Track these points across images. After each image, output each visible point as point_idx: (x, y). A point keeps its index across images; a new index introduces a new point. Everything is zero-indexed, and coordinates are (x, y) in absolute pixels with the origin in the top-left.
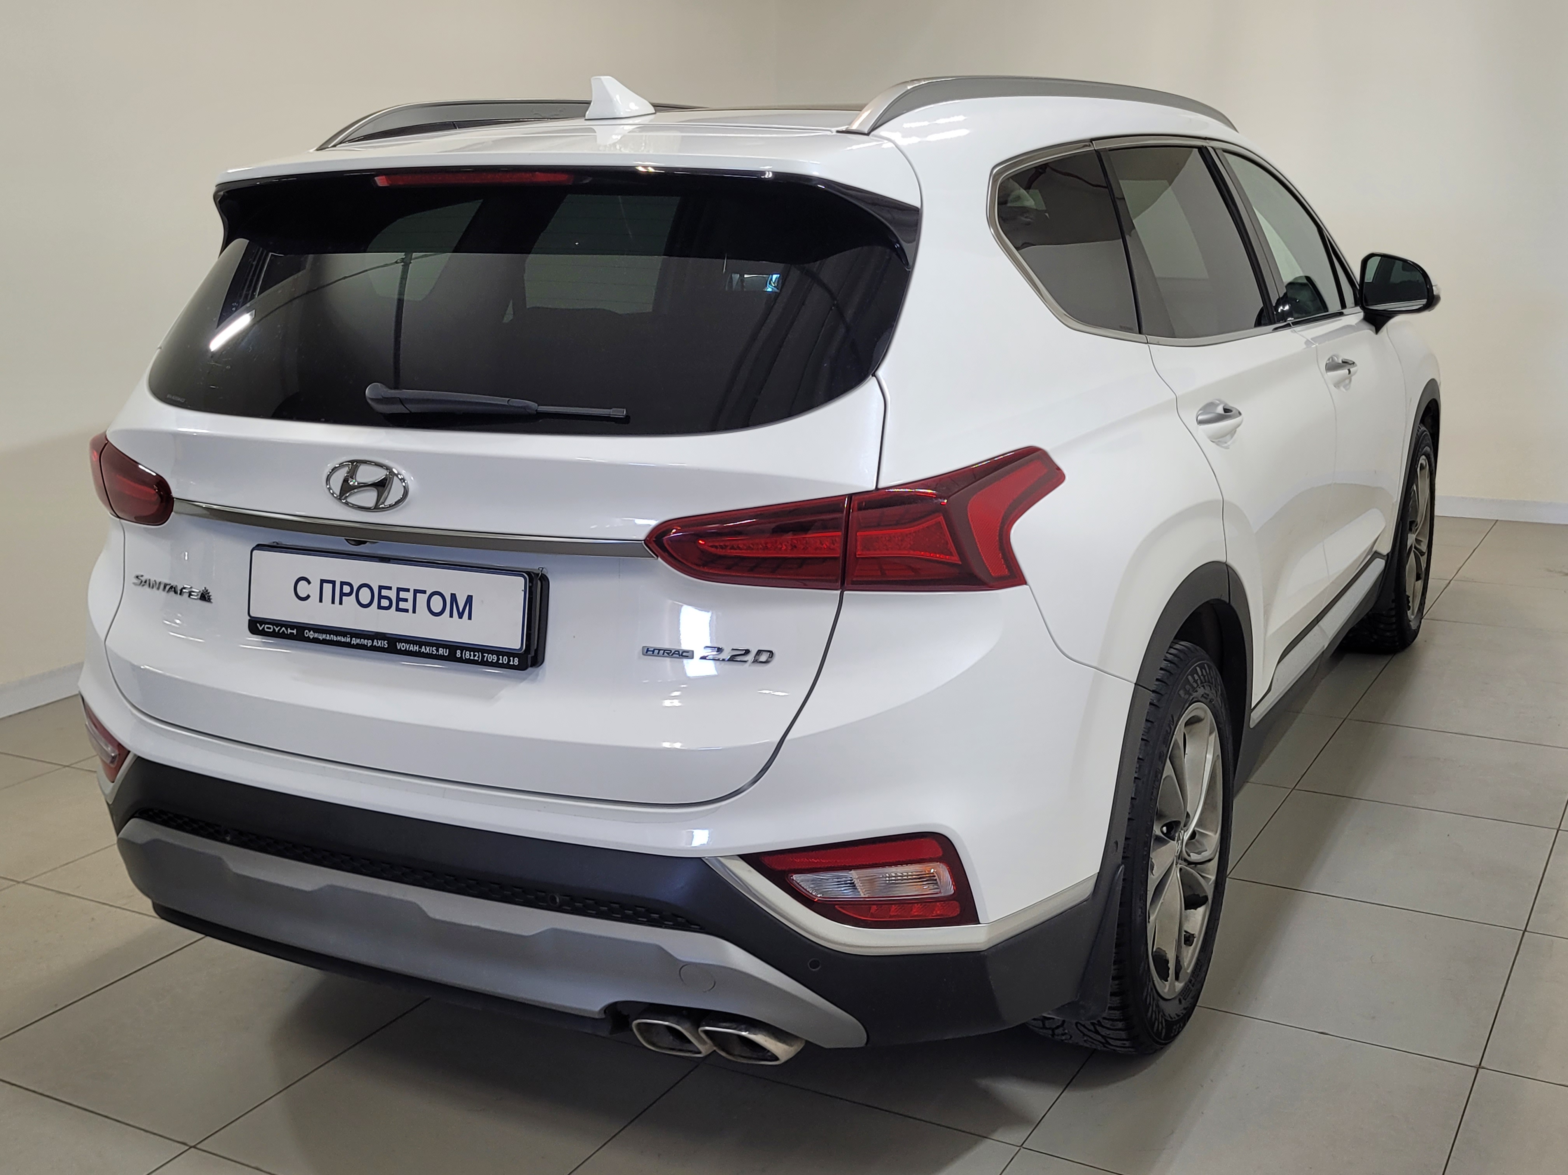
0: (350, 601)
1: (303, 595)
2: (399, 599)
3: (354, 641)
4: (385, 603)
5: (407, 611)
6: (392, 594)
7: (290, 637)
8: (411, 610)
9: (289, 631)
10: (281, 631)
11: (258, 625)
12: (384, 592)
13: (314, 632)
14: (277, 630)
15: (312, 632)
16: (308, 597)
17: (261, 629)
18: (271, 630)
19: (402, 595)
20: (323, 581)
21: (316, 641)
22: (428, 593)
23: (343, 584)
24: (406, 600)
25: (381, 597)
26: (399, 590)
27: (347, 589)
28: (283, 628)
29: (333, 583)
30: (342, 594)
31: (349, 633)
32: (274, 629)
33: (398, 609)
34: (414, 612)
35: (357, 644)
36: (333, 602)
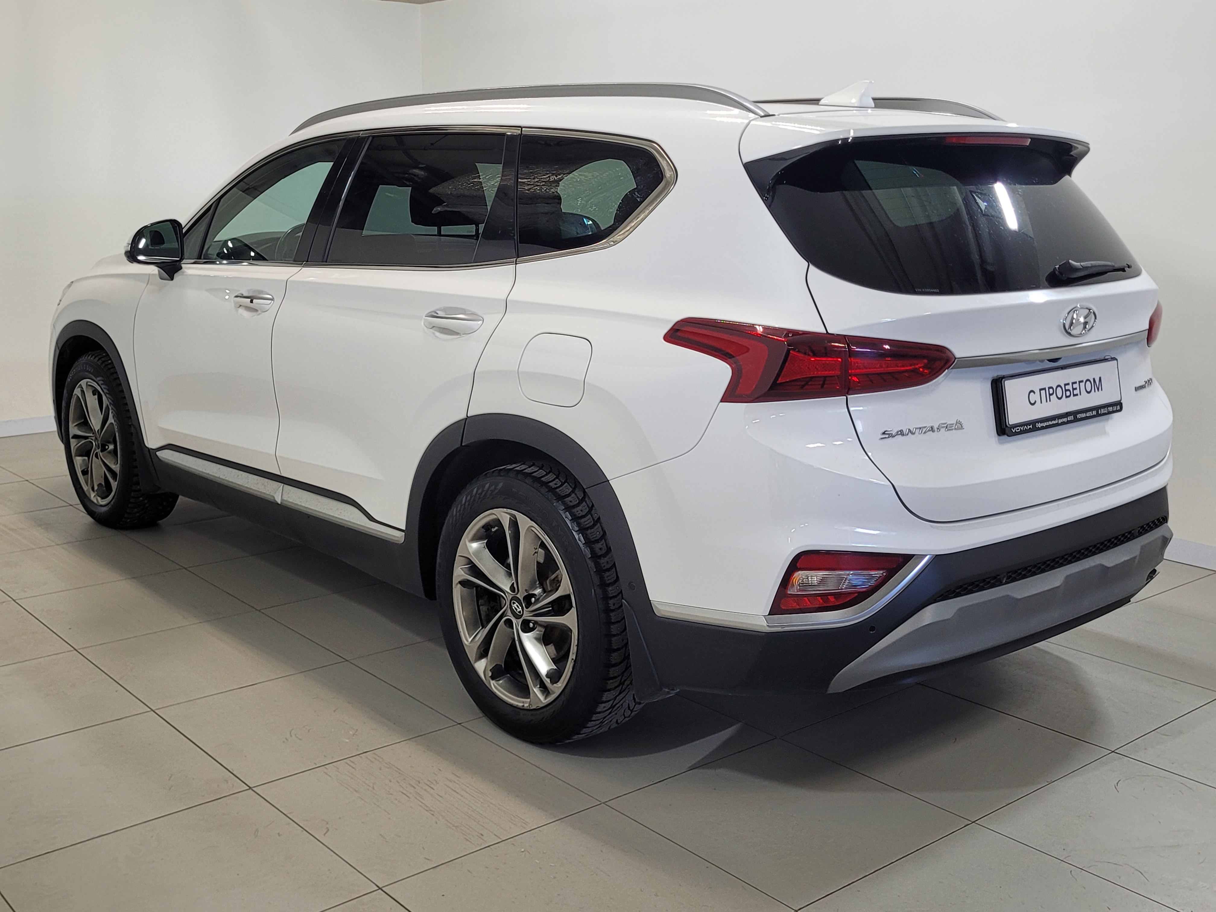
0: (1053, 397)
1: (1033, 402)
2: (1074, 389)
3: (1060, 421)
4: (1068, 393)
5: (1077, 395)
6: (1069, 387)
7: (1030, 431)
8: (1079, 394)
9: (1029, 427)
10: (1024, 429)
11: (1012, 429)
12: (1067, 387)
13: (1041, 423)
14: (1022, 429)
15: (1039, 424)
16: (1035, 402)
17: (1014, 431)
18: (1019, 430)
19: (1075, 386)
20: (1041, 390)
21: (1043, 428)
22: (1084, 381)
23: (1049, 388)
24: (1076, 389)
25: (1066, 390)
26: (1073, 383)
27: (1051, 391)
28: (1025, 427)
29: (1045, 389)
30: (1050, 395)
31: (1056, 417)
32: (1021, 429)
33: (1074, 395)
34: (1080, 394)
35: (1061, 423)
36: (1047, 401)
